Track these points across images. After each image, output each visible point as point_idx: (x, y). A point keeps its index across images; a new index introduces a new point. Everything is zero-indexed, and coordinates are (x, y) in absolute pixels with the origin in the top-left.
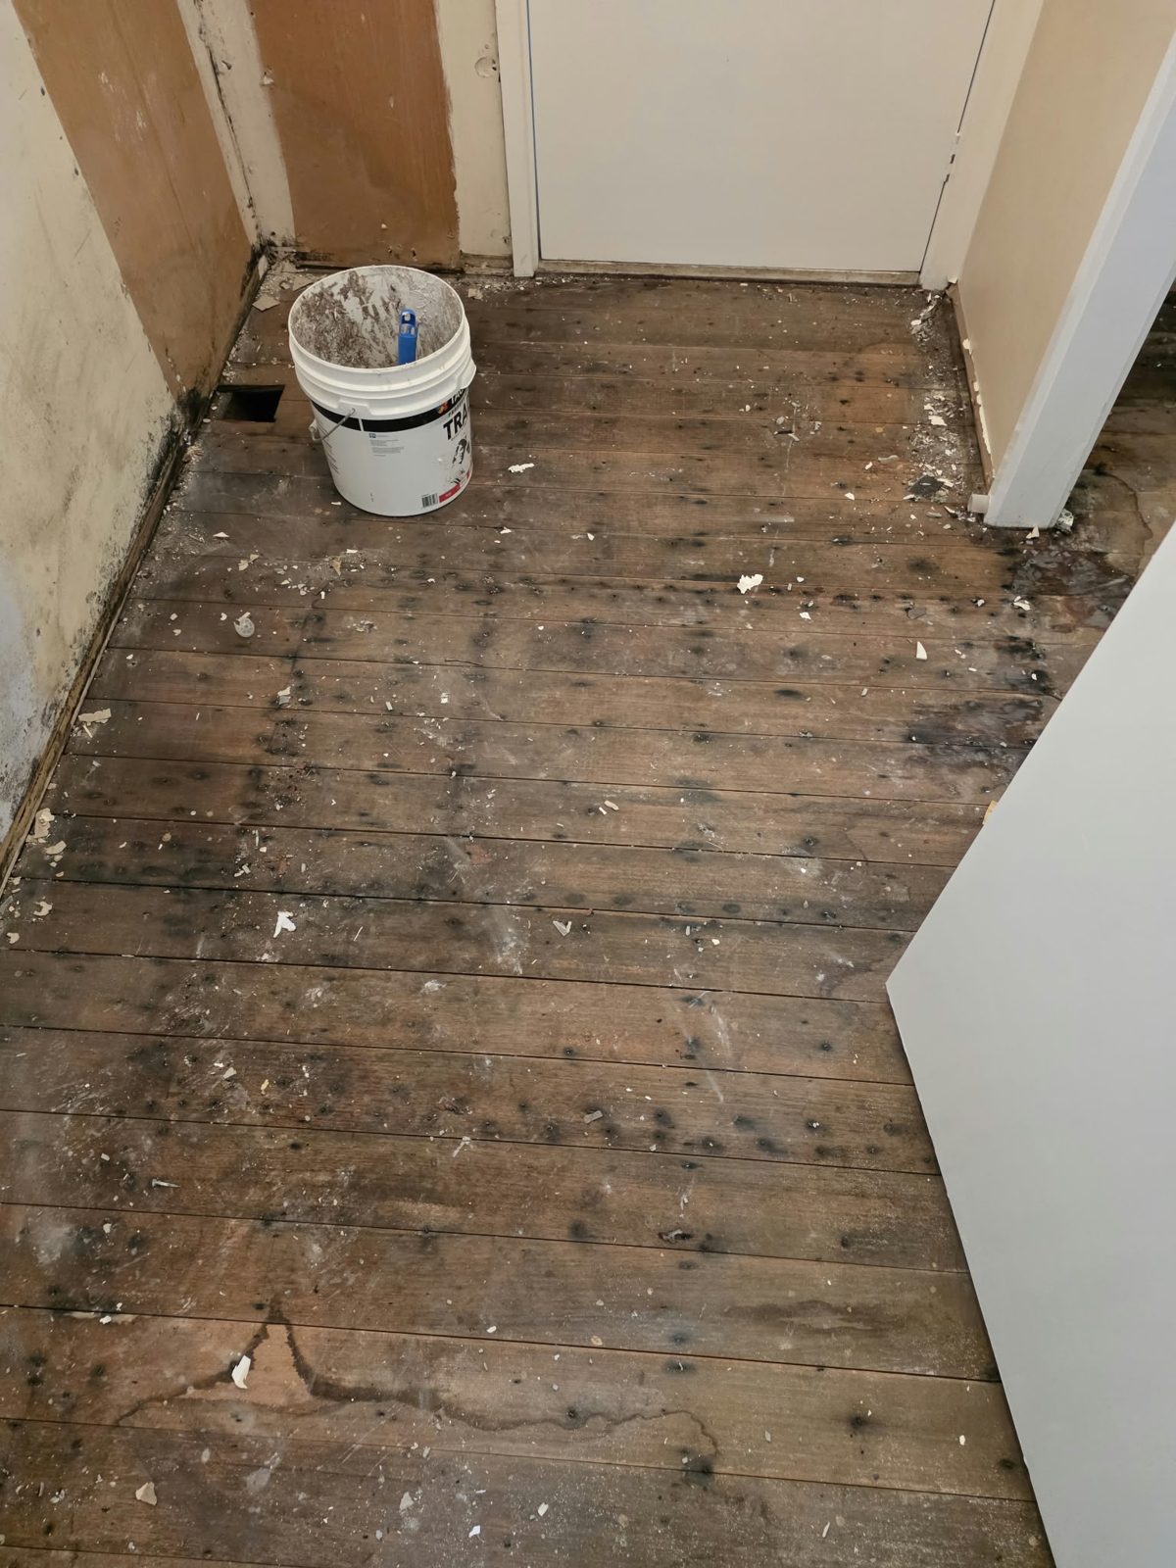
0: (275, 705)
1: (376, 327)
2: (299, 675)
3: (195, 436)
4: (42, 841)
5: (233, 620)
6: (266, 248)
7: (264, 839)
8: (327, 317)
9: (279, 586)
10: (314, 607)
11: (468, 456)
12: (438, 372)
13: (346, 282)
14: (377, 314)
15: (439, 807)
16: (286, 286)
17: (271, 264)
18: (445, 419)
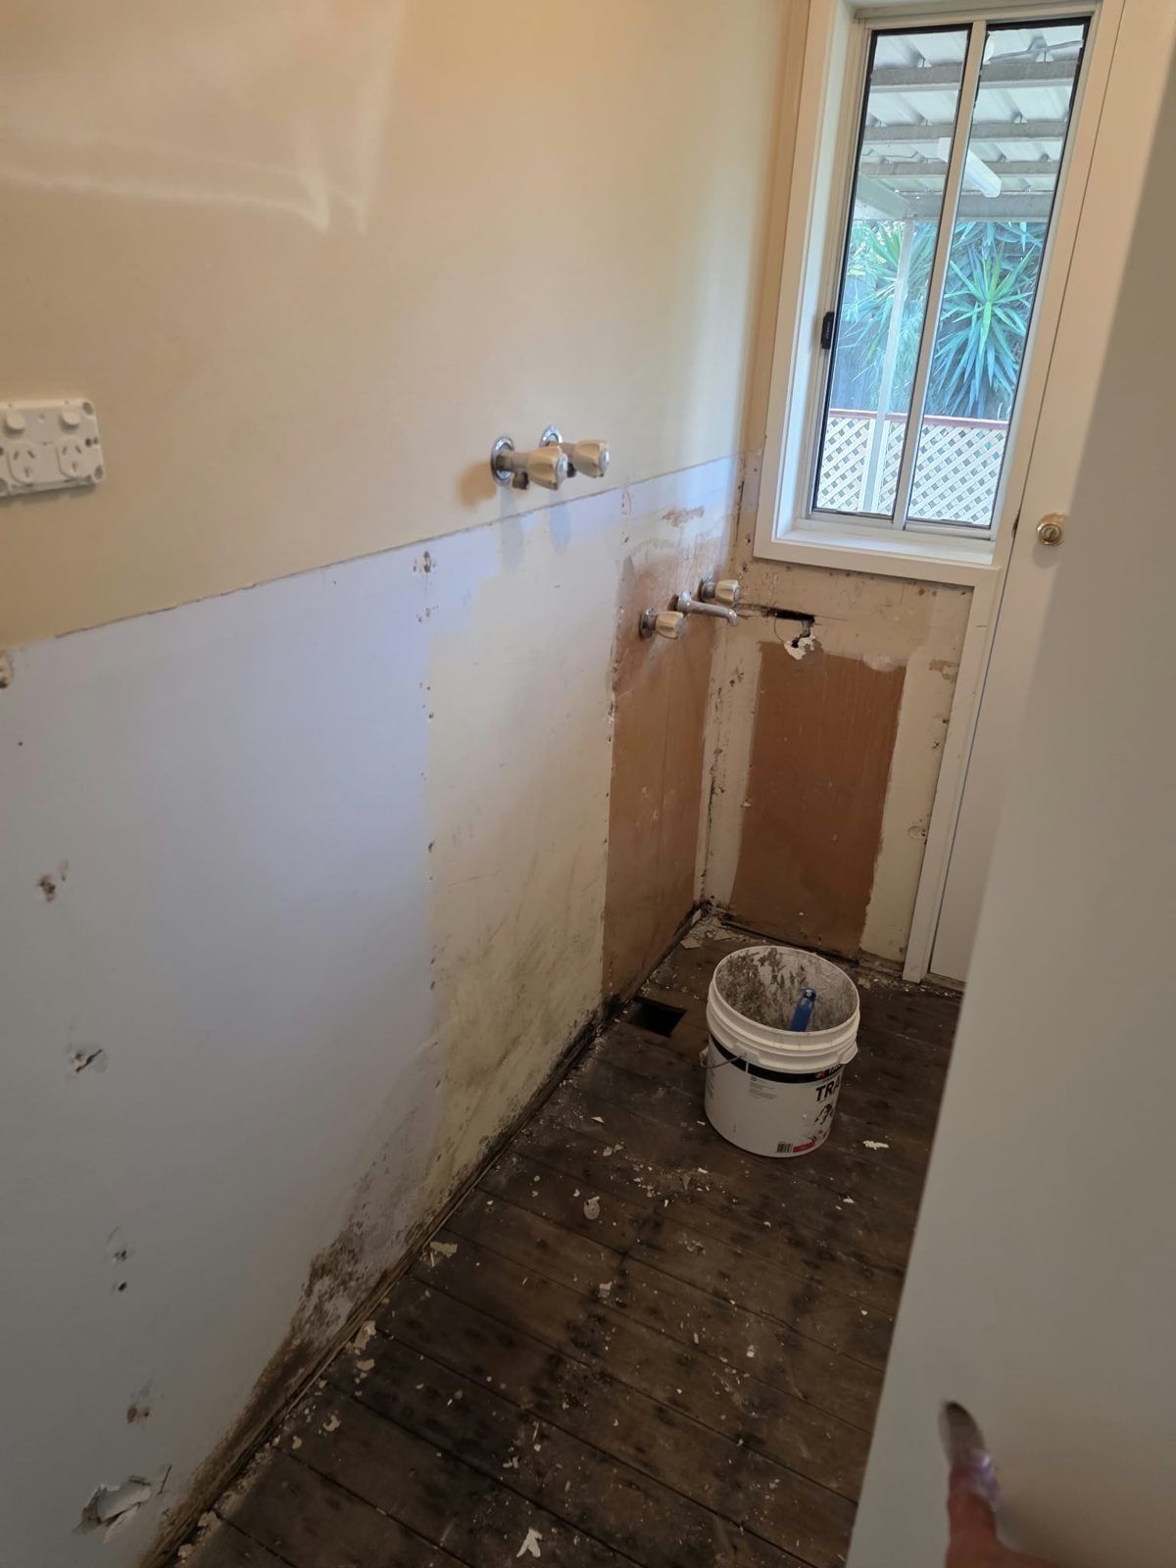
0: (594, 1297)
1: (779, 991)
2: (623, 1274)
3: (605, 1030)
4: (357, 1352)
5: (583, 1199)
6: (704, 906)
7: (542, 1437)
8: (743, 975)
9: (631, 1181)
10: (655, 1212)
11: (829, 1119)
12: (825, 1045)
13: (766, 954)
14: (783, 982)
15: (717, 1475)
16: (710, 936)
17: (703, 916)
18: (820, 1084)
